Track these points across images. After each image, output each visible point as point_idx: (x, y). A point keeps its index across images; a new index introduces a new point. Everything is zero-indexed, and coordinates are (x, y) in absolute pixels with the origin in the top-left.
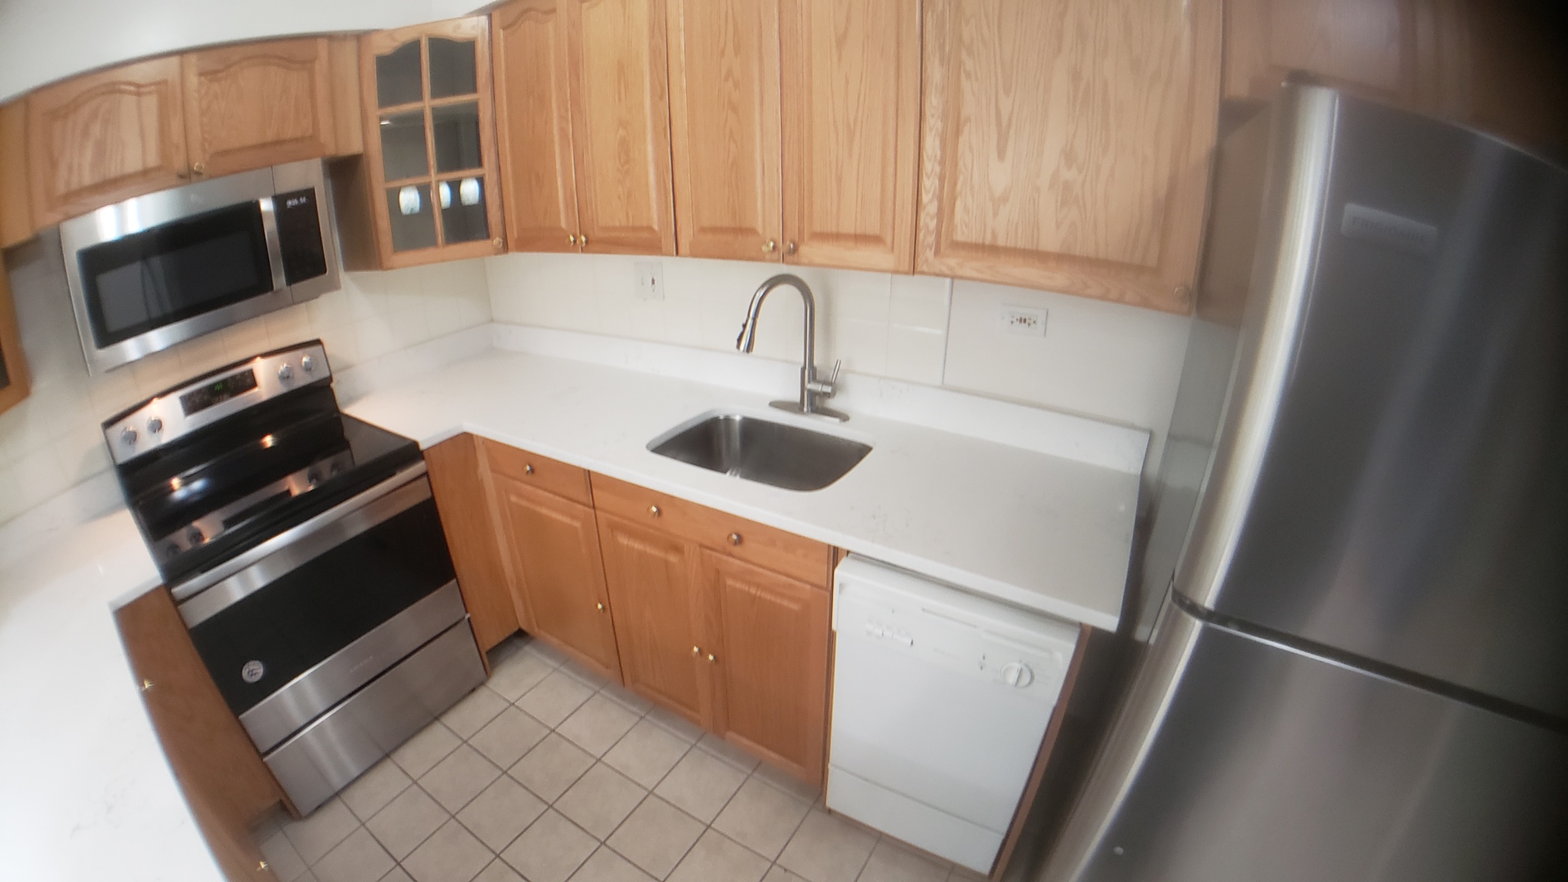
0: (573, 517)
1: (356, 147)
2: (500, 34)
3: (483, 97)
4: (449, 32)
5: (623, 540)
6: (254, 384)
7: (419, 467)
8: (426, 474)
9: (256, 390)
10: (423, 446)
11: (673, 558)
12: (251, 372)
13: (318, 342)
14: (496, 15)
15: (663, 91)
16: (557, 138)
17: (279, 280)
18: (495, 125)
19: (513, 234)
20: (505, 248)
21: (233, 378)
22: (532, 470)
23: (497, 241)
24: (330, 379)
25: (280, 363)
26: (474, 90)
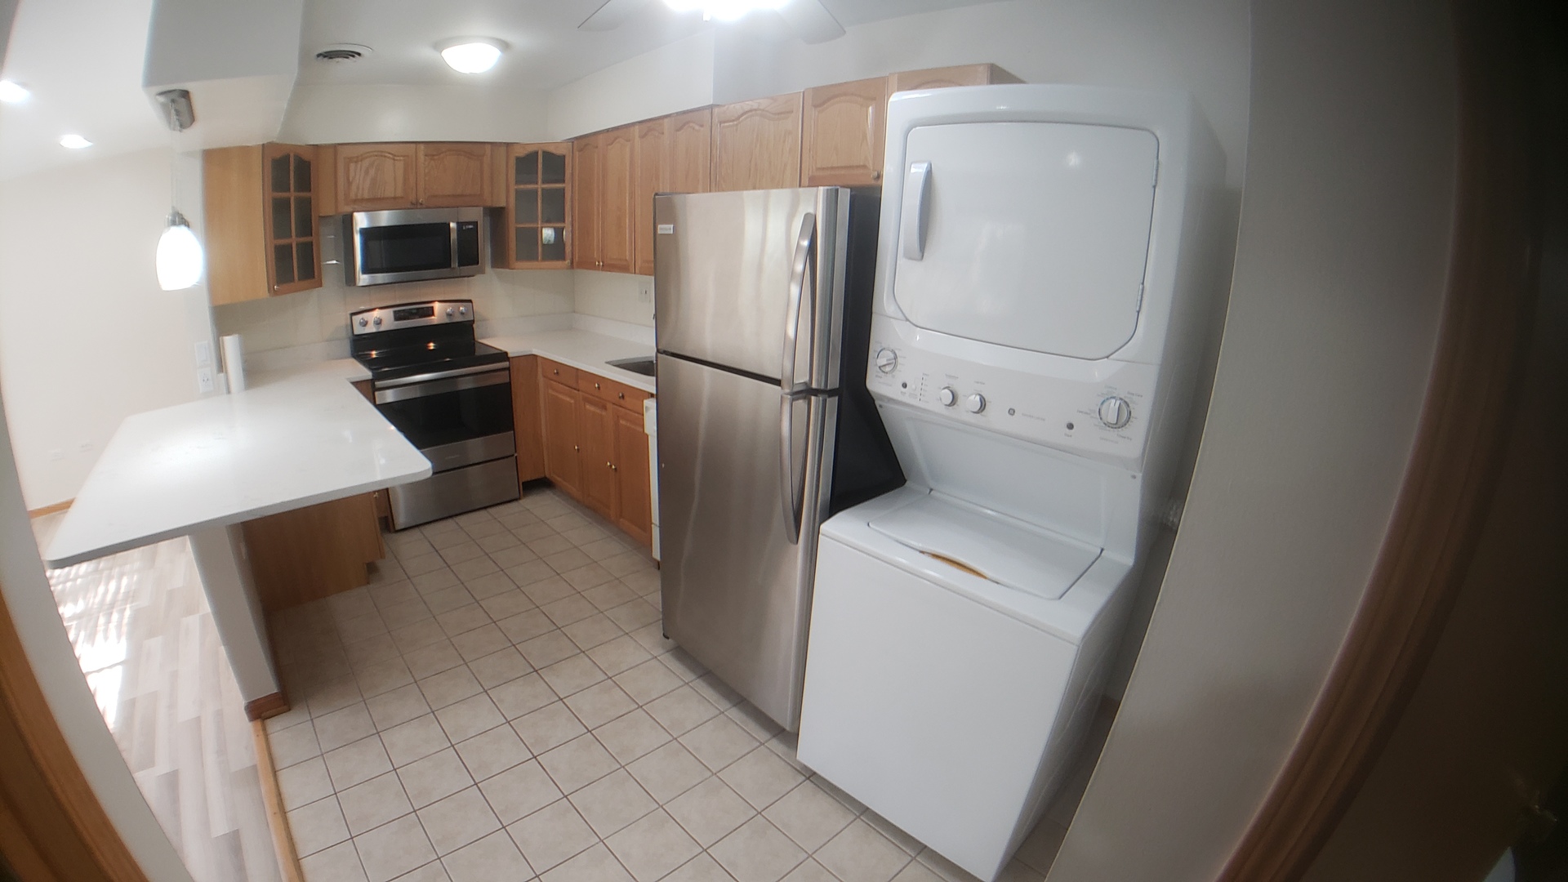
0: (571, 397)
1: (503, 204)
2: (577, 154)
3: (567, 186)
4: (552, 149)
5: (588, 407)
6: (433, 314)
7: (506, 364)
8: (508, 369)
9: (433, 317)
10: (510, 355)
11: (604, 413)
12: (432, 307)
13: (470, 301)
14: (575, 142)
15: (632, 195)
16: (596, 213)
17: (455, 264)
18: (572, 202)
19: (576, 259)
20: (572, 266)
21: (423, 308)
22: (557, 373)
23: (568, 262)
24: (473, 321)
25: (449, 308)
26: (564, 181)
